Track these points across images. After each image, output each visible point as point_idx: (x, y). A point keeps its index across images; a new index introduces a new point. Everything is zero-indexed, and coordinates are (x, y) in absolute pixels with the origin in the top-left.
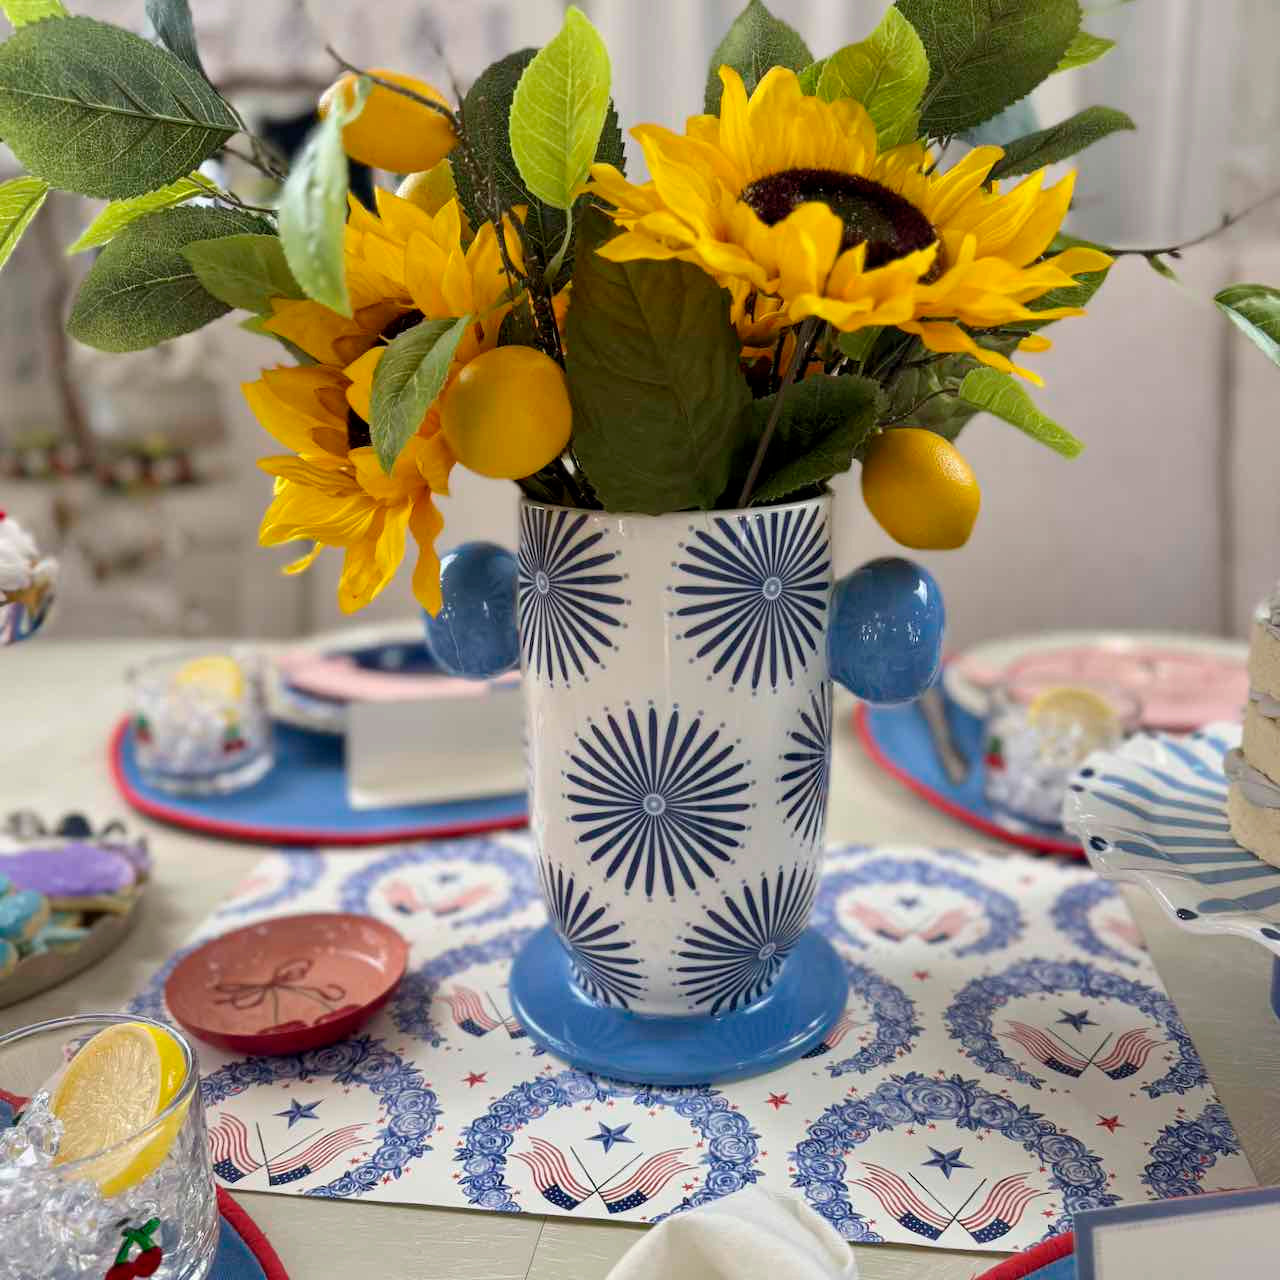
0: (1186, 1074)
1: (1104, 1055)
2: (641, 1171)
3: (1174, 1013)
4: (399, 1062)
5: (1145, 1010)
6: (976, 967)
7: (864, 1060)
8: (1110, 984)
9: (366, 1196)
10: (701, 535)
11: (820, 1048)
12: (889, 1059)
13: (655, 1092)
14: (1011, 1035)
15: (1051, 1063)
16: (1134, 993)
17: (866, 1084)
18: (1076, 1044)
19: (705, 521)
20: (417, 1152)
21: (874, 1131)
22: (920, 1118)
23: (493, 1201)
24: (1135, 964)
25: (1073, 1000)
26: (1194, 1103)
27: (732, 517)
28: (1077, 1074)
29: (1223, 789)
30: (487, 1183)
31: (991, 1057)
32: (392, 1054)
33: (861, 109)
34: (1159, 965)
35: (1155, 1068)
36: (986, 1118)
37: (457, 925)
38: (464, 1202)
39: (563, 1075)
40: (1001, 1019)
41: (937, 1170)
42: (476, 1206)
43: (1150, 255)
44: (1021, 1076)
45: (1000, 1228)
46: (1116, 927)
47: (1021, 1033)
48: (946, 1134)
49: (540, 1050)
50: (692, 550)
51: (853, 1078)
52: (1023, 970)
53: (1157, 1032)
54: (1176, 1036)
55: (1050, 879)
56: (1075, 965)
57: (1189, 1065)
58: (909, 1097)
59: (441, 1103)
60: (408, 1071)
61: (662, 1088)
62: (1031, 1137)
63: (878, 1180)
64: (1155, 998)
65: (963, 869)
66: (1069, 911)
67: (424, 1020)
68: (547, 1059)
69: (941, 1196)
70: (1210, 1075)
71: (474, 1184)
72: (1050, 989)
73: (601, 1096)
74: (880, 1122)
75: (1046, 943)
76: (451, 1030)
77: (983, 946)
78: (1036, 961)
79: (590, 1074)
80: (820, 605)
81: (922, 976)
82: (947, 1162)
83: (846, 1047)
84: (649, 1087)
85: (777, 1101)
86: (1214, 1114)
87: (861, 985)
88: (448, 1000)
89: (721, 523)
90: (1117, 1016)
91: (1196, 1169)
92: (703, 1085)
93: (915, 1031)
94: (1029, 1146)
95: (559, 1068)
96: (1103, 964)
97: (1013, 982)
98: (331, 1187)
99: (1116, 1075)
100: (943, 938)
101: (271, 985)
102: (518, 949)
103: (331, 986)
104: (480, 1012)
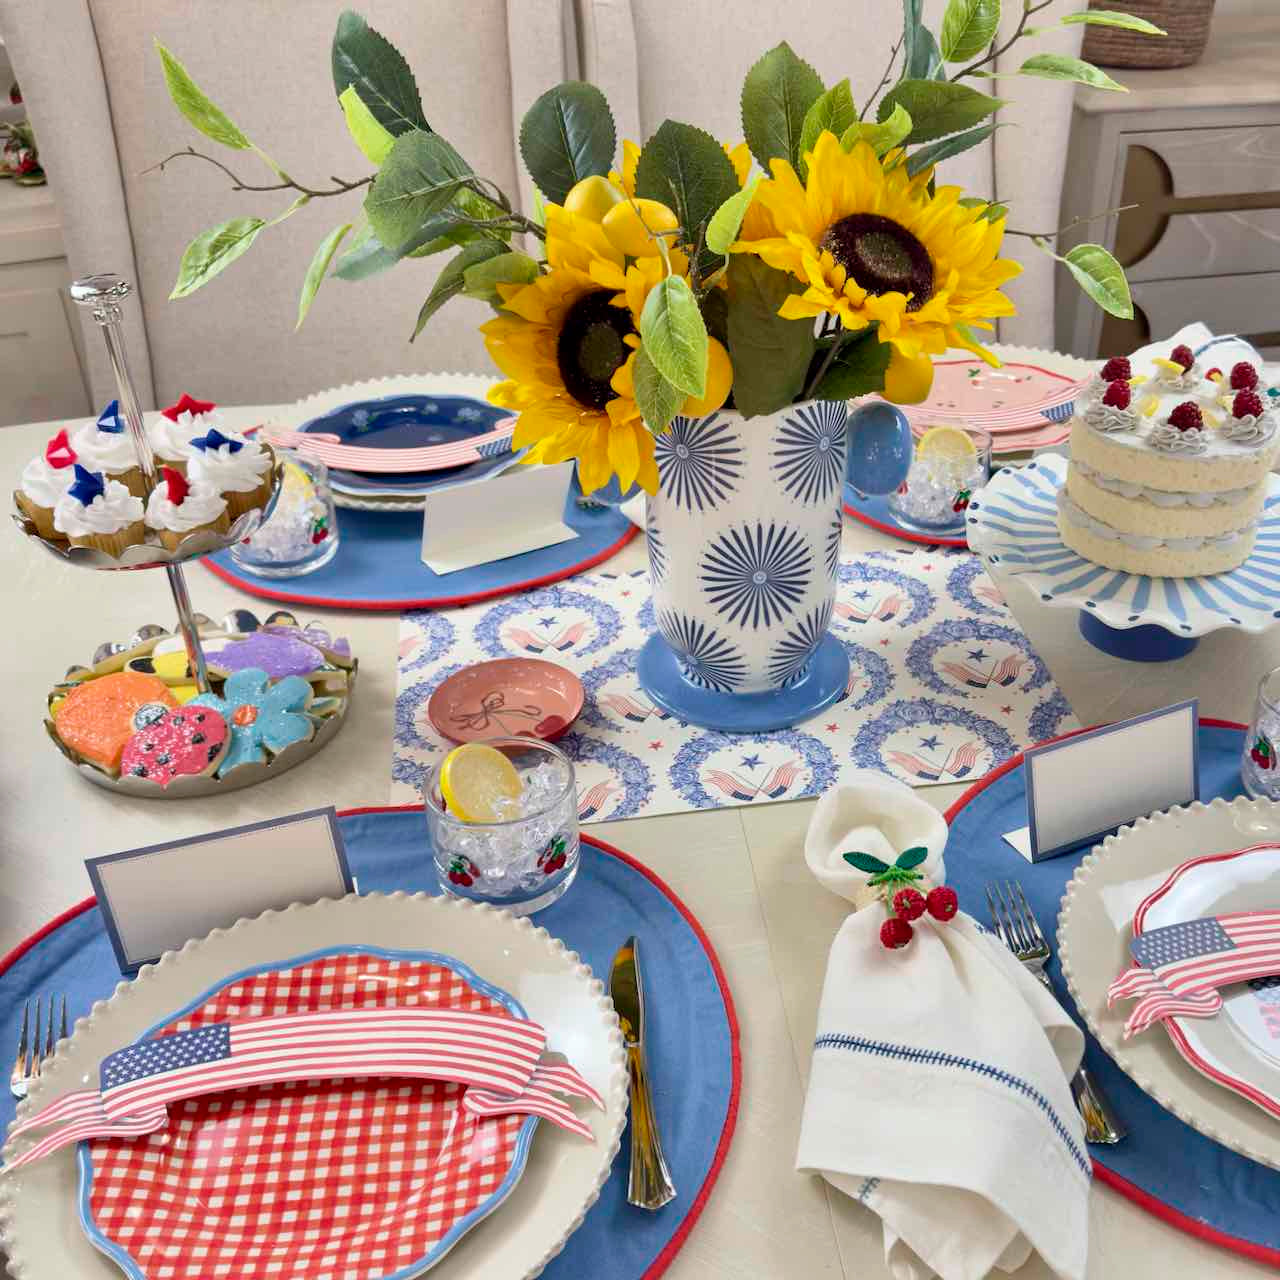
0: (1041, 677)
1: (995, 675)
2: (777, 776)
3: (1029, 643)
4: (603, 744)
5: (1013, 643)
6: (913, 632)
7: (870, 698)
8: (991, 631)
9: (637, 815)
10: (789, 421)
11: (845, 696)
12: (883, 695)
13: (763, 735)
14: (945, 671)
15: (970, 683)
16: (1006, 634)
17: (876, 710)
18: (981, 669)
19: (790, 412)
20: (649, 789)
21: (889, 734)
22: (910, 723)
23: (707, 805)
24: (1002, 615)
25: (974, 644)
26: (1047, 692)
27: (804, 407)
28: (984, 686)
29: (1053, 507)
30: (698, 796)
31: (937, 685)
32: (596, 741)
33: (870, 148)
34: (1016, 615)
35: (1024, 676)
36: (944, 718)
37: (579, 655)
38: (692, 808)
39: (705, 735)
40: (937, 661)
41: (927, 748)
42: (700, 809)
43: (1033, 237)
44: (956, 692)
45: (966, 770)
46: (988, 593)
47: (950, 668)
48: (927, 730)
49: (684, 724)
50: (783, 430)
51: (867, 709)
52: (941, 630)
53: (1023, 656)
54: (1032, 656)
55: (943, 564)
56: (969, 621)
57: (1041, 672)
58: (901, 713)
59: (645, 761)
60: (612, 748)
61: (765, 732)
62: (969, 724)
63: (900, 758)
64: (1018, 635)
65: (888, 565)
66: (958, 584)
67: (602, 718)
68: (691, 728)
69: (933, 760)
70: (1054, 675)
71: (690, 797)
72: (958, 639)
73: (734, 742)
74: (890, 730)
75: (949, 609)
76: (620, 720)
77: (914, 617)
78: (946, 622)
79: (721, 732)
80: (842, 444)
81: (885, 642)
82: (931, 743)
83: (857, 691)
84: (759, 733)
85: (832, 728)
86: (1058, 696)
87: (852, 654)
88: (606, 703)
89: (800, 413)
90: (998, 650)
91: (1053, 726)
92: (788, 727)
93: (891, 677)
94: (970, 728)
95: (701, 732)
96: (985, 618)
97: (938, 638)
98: (614, 815)
99: (1004, 683)
100: (890, 616)
101: (486, 712)
102: (632, 665)
103: (528, 707)
104: (632, 707)
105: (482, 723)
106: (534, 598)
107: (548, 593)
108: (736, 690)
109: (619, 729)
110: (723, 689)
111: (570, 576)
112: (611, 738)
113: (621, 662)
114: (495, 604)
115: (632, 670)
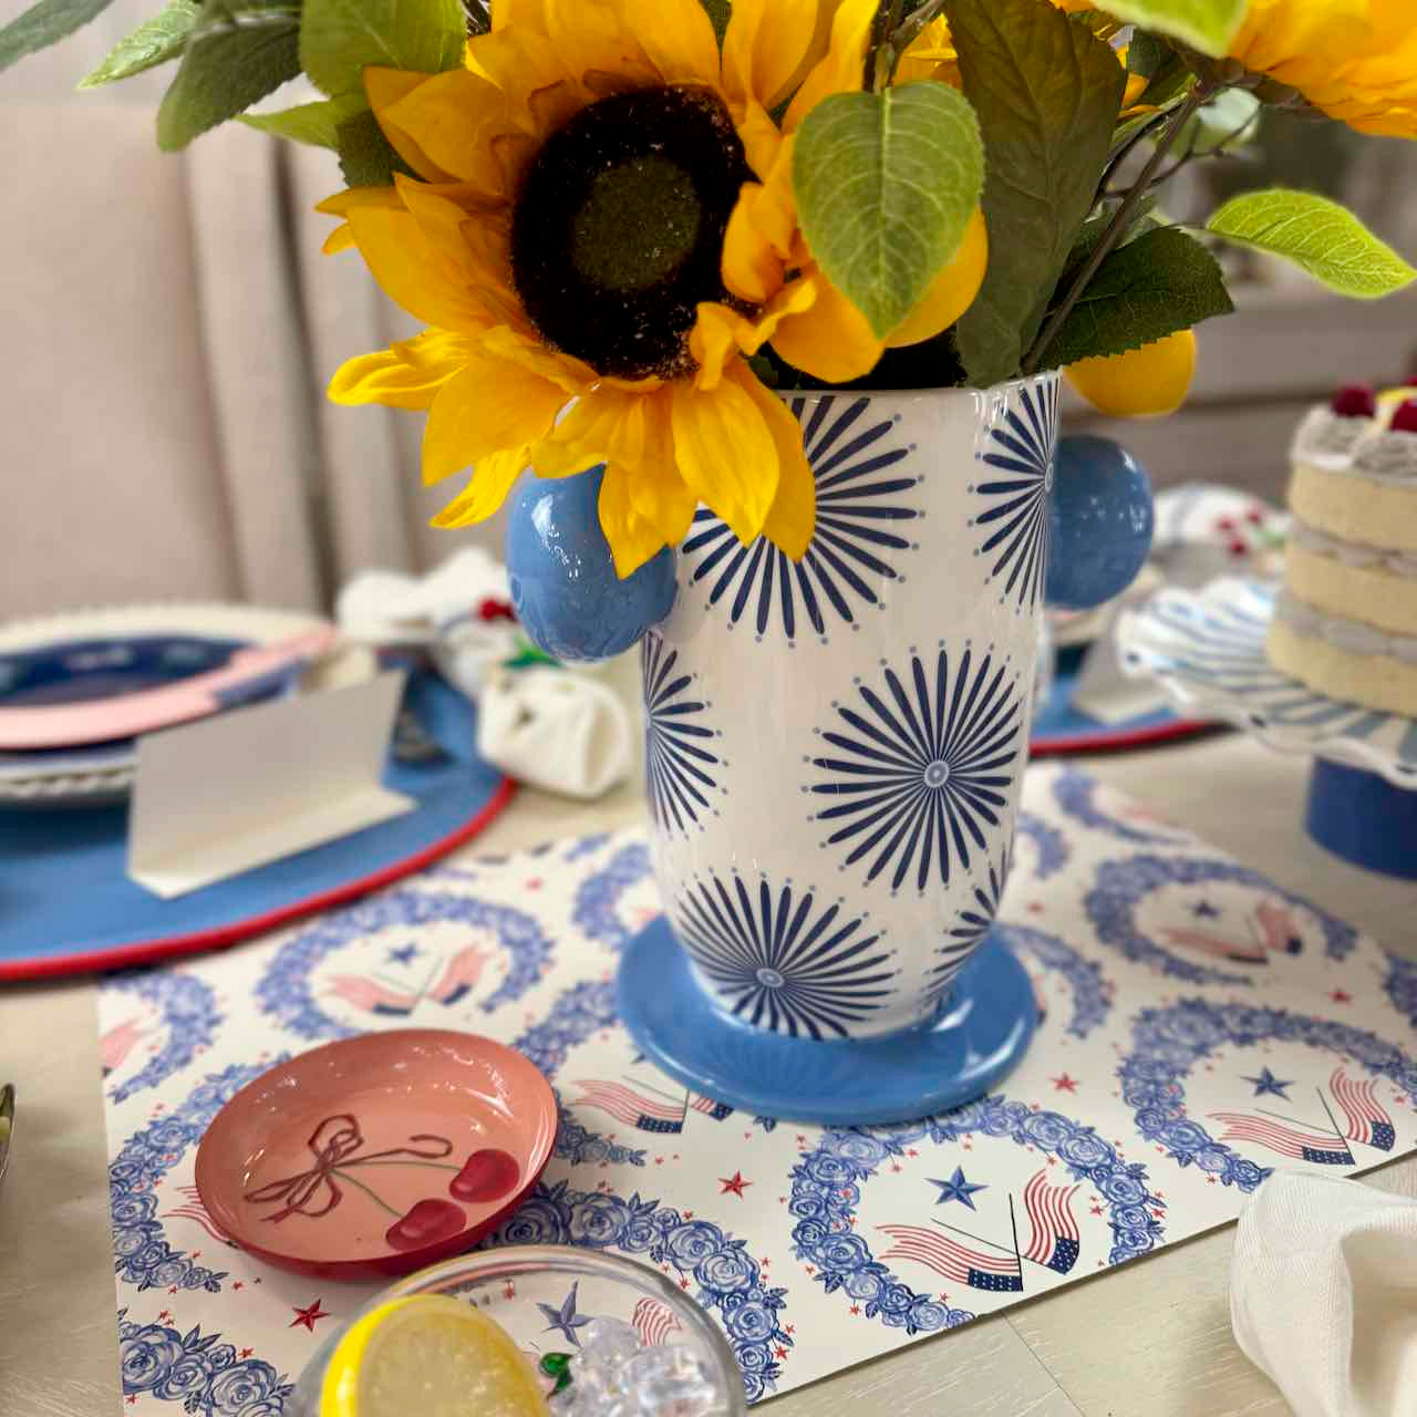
4: (618, 1202)
9: (782, 1384)
20: (773, 1302)
30: (896, 1303)
32: (599, 1196)
38: (900, 1337)
39: (826, 1141)
42: (920, 1335)
49: (768, 1122)
59: (729, 1231)
60: (642, 1209)
67: (589, 1138)
68: (786, 1130)
69: (1306, 1120)
73: (893, 1148)
76: (637, 1139)
79: (853, 1128)
84: (930, 1119)
95: (814, 1137)
101: (325, 1168)
102: (602, 1012)
103: (415, 1139)
104: (645, 1103)
105: (322, 1196)
106: (364, 915)
107: (388, 903)
108: (856, 1031)
109: (636, 1158)
110: (827, 1032)
111: (425, 865)
112: (630, 1183)
113: (579, 1009)
114: (289, 937)
115: (608, 1021)
